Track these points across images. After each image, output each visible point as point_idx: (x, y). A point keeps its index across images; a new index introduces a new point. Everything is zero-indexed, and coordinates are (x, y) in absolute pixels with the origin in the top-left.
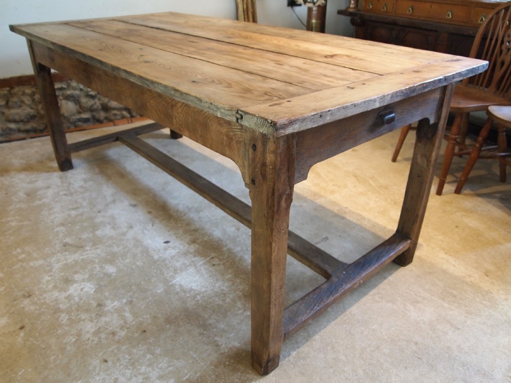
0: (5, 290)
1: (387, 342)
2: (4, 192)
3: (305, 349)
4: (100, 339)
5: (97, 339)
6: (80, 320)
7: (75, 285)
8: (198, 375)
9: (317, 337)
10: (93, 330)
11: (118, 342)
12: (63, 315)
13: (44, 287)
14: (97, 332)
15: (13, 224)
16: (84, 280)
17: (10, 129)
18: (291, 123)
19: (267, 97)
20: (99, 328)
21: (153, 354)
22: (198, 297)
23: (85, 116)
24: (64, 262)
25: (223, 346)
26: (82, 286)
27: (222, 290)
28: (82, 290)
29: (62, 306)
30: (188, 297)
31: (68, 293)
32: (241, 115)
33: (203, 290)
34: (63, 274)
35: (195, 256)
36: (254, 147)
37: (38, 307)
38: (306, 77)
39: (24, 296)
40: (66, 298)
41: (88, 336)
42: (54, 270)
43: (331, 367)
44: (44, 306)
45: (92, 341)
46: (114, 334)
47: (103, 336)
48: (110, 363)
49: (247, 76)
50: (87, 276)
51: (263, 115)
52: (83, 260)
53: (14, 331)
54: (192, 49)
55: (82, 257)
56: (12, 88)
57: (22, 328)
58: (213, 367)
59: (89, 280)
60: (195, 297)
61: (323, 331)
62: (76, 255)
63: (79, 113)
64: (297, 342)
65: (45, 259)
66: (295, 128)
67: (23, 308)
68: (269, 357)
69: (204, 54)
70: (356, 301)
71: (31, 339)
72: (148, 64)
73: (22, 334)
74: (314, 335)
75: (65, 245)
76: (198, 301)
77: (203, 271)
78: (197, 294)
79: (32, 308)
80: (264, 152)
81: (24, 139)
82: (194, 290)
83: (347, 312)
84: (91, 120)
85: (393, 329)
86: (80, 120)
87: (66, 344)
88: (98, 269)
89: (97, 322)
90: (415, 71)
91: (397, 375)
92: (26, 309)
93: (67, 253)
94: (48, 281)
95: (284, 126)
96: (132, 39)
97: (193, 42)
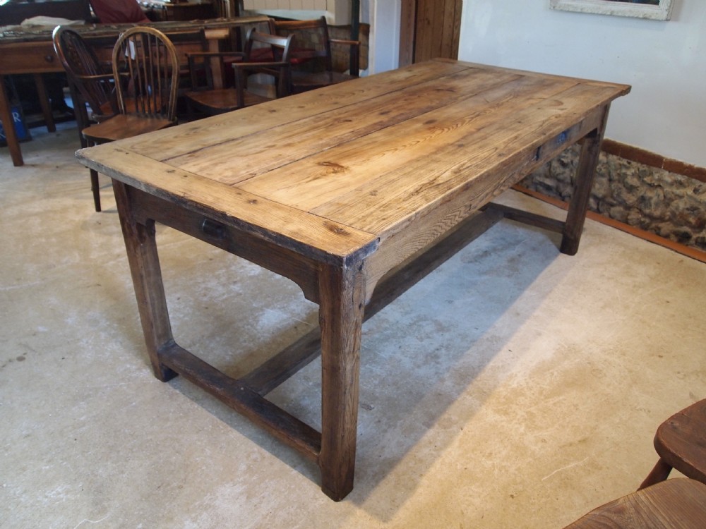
1: (185, 461)
3: (182, 398)
5: (200, 290)
6: (219, 278)
9: (196, 406)
10: (209, 286)
11: (197, 299)
14: (206, 289)
20: (211, 288)
21: (184, 317)
22: (249, 327)
23: (549, 182)
27: (259, 338)
41: (203, 286)
43: (158, 417)
45: (198, 289)
46: (205, 295)
47: (203, 292)
48: (177, 301)
57: (211, 260)
61: (204, 410)
63: (546, 177)
64: (190, 393)
70: (250, 437)
74: (198, 404)
77: (285, 323)
78: (252, 326)
83: (229, 428)
84: (554, 191)
85: (204, 468)
86: (542, 184)
87: (196, 280)
89: (217, 286)
91: (141, 466)
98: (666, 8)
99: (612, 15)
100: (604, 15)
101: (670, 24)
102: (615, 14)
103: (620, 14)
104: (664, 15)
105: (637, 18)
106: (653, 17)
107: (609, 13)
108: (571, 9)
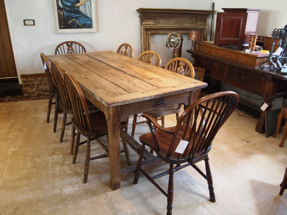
0: (31, 154)
2: (35, 120)
4: (61, 173)
5: (60, 173)
6: (55, 166)
7: (56, 155)
8: (91, 187)
10: (59, 170)
11: (67, 175)
12: (50, 164)
13: (45, 155)
14: (60, 171)
15: (37, 132)
16: (59, 154)
17: (41, 94)
18: (113, 103)
19: (113, 95)
20: (61, 170)
24: (53, 147)
25: (103, 180)
26: (58, 156)
28: (58, 157)
29: (50, 162)
30: (95, 163)
31: (53, 158)
32: (102, 100)
33: (101, 161)
34: (52, 151)
35: (102, 150)
36: (108, 109)
37: (41, 161)
38: (133, 88)
39: (37, 157)
40: (52, 159)
41: (57, 172)
42: (49, 149)
44: (44, 161)
45: (58, 173)
46: (66, 172)
47: (62, 172)
49: (114, 86)
50: (60, 153)
51: (106, 101)
52: (60, 147)
53: (32, 168)
54: (105, 73)
55: (60, 146)
56: (43, 77)
57: (35, 167)
58: (97, 186)
59: (61, 154)
60: (98, 163)
62: (58, 145)
65: (47, 146)
66: (115, 105)
67: (36, 161)
68: (115, 183)
69: (107, 75)
71: (37, 170)
72: (86, 79)
73: (35, 169)
75: (55, 141)
76: (98, 165)
79: (40, 161)
80: (110, 111)
81: (46, 99)
82: (98, 161)
87: (49, 173)
88: (65, 151)
89: (61, 168)
90: (173, 87)
92: (38, 161)
93: (55, 144)
94: (46, 153)
95: (111, 104)
96: (87, 66)
97: (107, 69)
98: (96, 29)
99: (80, 33)
100: (77, 33)
101: (97, 33)
102: (81, 32)
103: (82, 32)
104: (96, 31)
105: (88, 33)
106: (93, 32)
107: (78, 32)
108: (64, 33)
